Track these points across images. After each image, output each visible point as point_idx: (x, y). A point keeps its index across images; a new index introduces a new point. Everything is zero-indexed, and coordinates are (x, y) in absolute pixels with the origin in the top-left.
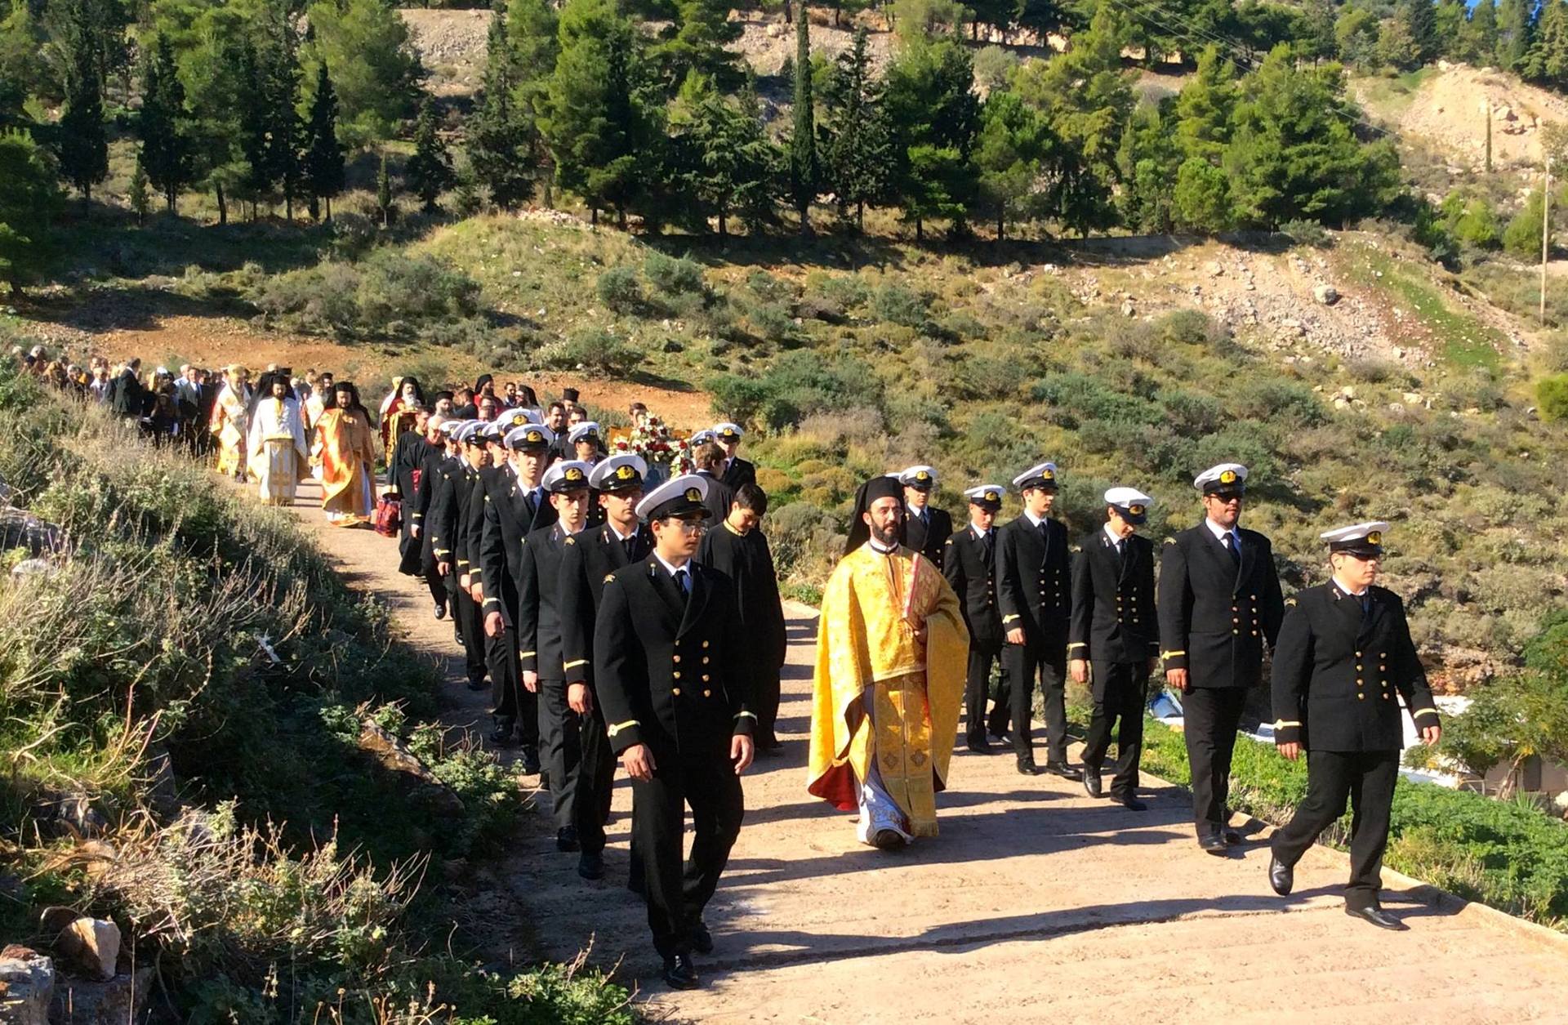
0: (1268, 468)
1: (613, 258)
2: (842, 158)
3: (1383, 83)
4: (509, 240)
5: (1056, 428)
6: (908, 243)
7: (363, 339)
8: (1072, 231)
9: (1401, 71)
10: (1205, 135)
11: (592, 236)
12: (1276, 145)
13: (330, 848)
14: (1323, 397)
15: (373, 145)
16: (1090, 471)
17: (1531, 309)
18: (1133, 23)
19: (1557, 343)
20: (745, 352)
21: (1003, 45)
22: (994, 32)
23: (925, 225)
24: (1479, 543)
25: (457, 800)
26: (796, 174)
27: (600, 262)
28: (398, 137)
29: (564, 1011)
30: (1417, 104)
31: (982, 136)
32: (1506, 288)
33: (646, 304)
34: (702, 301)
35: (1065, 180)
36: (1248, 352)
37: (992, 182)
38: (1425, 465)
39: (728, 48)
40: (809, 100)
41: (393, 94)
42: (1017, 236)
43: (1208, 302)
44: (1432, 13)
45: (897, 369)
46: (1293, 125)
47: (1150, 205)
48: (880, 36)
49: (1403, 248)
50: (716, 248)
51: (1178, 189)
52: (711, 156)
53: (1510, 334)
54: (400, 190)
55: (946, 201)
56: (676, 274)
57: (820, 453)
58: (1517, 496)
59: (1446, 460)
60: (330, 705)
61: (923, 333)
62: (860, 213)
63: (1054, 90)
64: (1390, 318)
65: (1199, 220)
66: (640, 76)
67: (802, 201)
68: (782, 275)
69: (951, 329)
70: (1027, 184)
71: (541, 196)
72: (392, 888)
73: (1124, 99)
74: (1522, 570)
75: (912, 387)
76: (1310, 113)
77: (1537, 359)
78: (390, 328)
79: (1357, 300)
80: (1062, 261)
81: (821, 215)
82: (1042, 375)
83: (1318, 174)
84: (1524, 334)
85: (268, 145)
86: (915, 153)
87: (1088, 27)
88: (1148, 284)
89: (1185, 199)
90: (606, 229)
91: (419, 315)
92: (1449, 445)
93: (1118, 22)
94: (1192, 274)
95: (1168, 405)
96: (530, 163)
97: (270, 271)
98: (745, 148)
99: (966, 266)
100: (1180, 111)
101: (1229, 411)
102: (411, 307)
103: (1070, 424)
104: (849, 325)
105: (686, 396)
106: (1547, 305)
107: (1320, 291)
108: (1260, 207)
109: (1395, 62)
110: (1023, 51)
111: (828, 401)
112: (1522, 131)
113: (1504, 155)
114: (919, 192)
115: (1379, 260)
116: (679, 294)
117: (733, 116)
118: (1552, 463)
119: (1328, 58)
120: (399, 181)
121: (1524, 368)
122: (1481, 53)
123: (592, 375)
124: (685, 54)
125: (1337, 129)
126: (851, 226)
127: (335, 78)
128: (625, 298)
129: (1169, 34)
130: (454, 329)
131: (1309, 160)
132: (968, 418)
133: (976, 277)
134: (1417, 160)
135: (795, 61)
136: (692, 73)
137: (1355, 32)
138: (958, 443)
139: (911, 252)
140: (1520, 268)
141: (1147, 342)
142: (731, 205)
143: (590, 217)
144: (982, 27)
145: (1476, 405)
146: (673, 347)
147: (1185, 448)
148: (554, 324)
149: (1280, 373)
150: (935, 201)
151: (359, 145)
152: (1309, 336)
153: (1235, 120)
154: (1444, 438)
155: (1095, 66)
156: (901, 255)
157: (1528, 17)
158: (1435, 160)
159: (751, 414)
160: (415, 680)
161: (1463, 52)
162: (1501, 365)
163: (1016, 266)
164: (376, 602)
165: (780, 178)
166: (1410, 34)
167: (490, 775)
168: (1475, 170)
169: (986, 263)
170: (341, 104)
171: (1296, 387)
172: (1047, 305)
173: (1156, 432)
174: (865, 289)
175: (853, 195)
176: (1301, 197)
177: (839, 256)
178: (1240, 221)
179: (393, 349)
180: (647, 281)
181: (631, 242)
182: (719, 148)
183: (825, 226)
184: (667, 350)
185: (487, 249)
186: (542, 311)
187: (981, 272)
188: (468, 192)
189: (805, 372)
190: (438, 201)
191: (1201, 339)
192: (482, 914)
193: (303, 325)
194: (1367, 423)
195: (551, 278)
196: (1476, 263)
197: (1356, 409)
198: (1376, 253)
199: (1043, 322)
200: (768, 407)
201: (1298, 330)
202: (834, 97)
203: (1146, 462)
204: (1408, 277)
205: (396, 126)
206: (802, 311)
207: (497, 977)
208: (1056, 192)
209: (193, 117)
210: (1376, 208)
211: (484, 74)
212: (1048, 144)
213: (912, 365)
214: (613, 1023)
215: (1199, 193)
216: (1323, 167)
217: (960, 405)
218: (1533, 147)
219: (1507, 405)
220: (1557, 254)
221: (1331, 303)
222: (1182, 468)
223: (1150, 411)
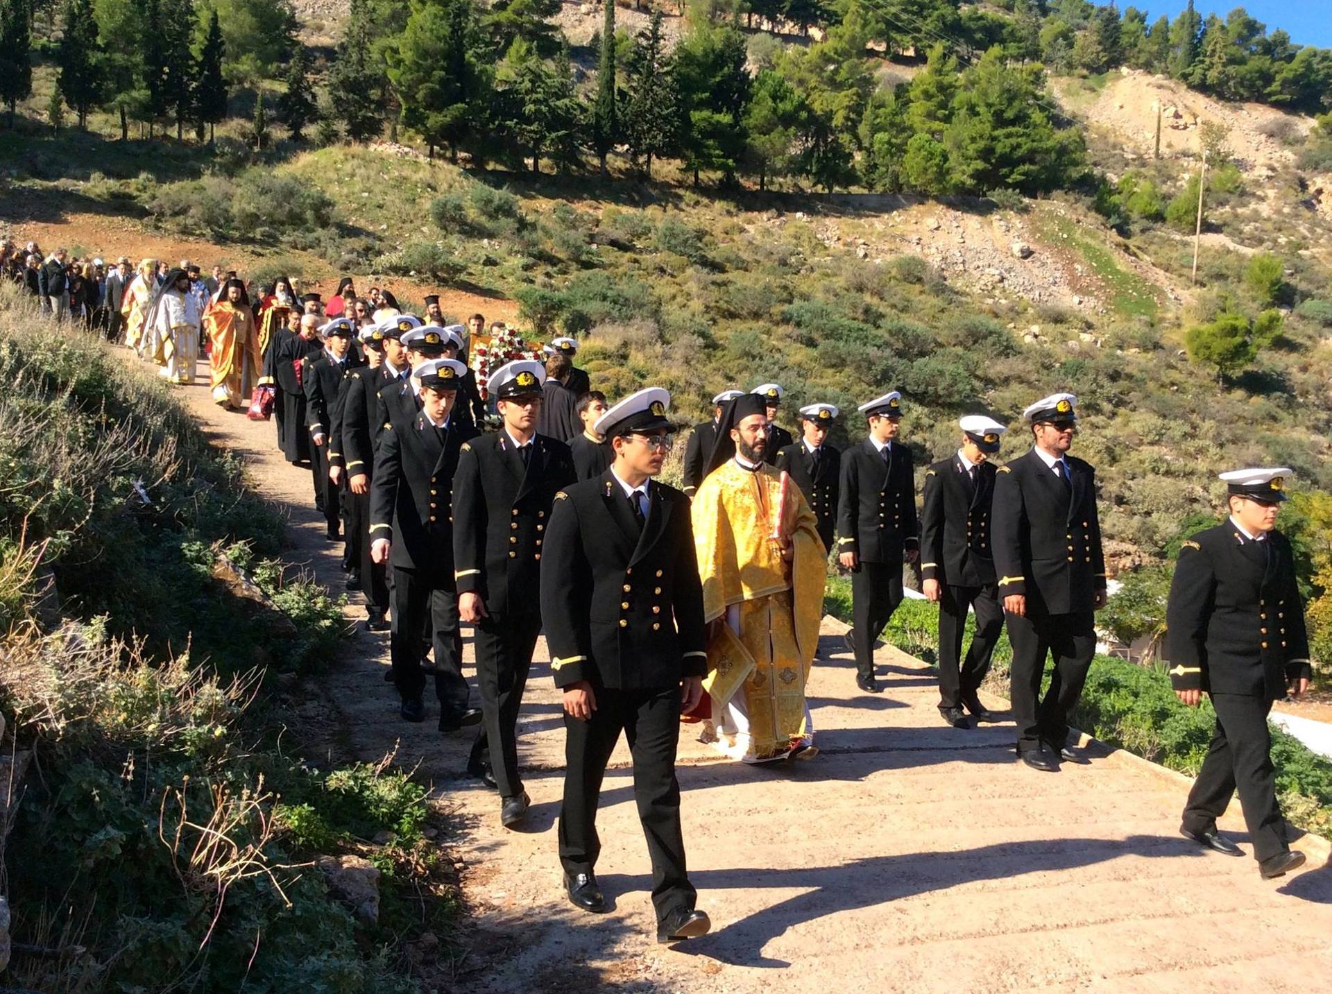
0: (968, 387)
1: (445, 186)
2: (637, 116)
3: (1077, 82)
4: (360, 167)
5: (799, 345)
6: (687, 188)
7: (234, 241)
8: (819, 187)
9: (1091, 73)
10: (931, 116)
11: (428, 167)
12: (987, 128)
13: (184, 659)
14: (1015, 333)
15: (252, 83)
16: (825, 382)
17: (1185, 271)
18: (877, 22)
19: (1205, 299)
20: (549, 269)
21: (771, 32)
22: (765, 22)
23: (701, 175)
24: (1134, 456)
25: (291, 625)
26: (598, 126)
27: (434, 189)
28: (273, 77)
29: (370, 803)
30: (1102, 101)
31: (750, 105)
32: (1166, 253)
33: (470, 226)
34: (517, 226)
35: (816, 145)
36: (957, 293)
37: (757, 143)
38: (1094, 392)
39: (548, 21)
40: (612, 67)
41: (271, 42)
42: (775, 188)
43: (926, 251)
44: (1118, 28)
45: (673, 290)
46: (1003, 112)
47: (884, 169)
48: (672, 19)
49: (1085, 216)
50: (530, 183)
51: (906, 157)
52: (530, 108)
53: (1168, 290)
54: (272, 120)
55: (718, 157)
56: (496, 202)
57: (606, 356)
58: (1166, 421)
59: (1111, 389)
60: (191, 541)
61: (695, 262)
62: (648, 162)
63: (811, 71)
64: (1072, 272)
65: (923, 184)
66: (475, 39)
67: (603, 148)
68: (582, 208)
69: (718, 260)
70: (786, 146)
71: (388, 132)
72: (233, 694)
73: (867, 83)
74: (1167, 482)
75: (684, 306)
76: (1016, 103)
77: (1189, 312)
78: (258, 233)
79: (1046, 256)
80: (811, 211)
81: (617, 161)
82: (790, 302)
83: (1019, 153)
84: (1179, 291)
85: (165, 77)
86: (696, 116)
87: (841, 23)
88: (879, 233)
89: (912, 167)
90: (440, 163)
91: (282, 223)
92: (1114, 377)
93: (865, 20)
94: (915, 227)
95: (890, 332)
96: (381, 105)
97: (161, 181)
98: (558, 103)
99: (733, 210)
100: (912, 95)
101: (939, 340)
102: (276, 217)
103: (811, 343)
104: (635, 253)
105: (499, 302)
106: (1198, 268)
107: (1017, 248)
108: (972, 176)
109: (1085, 66)
110: (788, 38)
111: (615, 313)
112: (1186, 128)
113: (1169, 146)
114: (697, 147)
115: (1066, 225)
116: (497, 218)
117: (549, 76)
118: (1196, 396)
119: (1033, 59)
120: (273, 113)
121: (1177, 318)
122: (1156, 63)
123: (422, 281)
124: (513, 24)
125: (1037, 117)
126: (641, 172)
127: (224, 26)
128: (453, 219)
129: (906, 32)
130: (311, 237)
131: (1014, 141)
132: (729, 333)
133: (741, 219)
134: (1101, 146)
135: (602, 35)
136: (518, 38)
137: (1056, 40)
138: (719, 353)
139: (689, 196)
140: (1178, 237)
141: (876, 280)
142: (544, 149)
143: (428, 152)
144: (755, 17)
145: (1137, 346)
146: (490, 262)
147: (901, 368)
148: (393, 238)
149: (981, 311)
150: (710, 156)
151: (241, 82)
152: (1006, 282)
153: (956, 105)
154: (1111, 371)
155: (845, 54)
156: (680, 198)
157: (1195, 36)
158: (1114, 147)
159: (551, 320)
160: (262, 524)
161: (1141, 61)
162: (1160, 315)
163: (773, 212)
164: (234, 458)
165: (585, 129)
166: (1100, 43)
167: (320, 605)
168: (1146, 156)
169: (749, 209)
170: (228, 47)
171: (993, 324)
172: (796, 246)
173: (879, 353)
174: (650, 224)
175: (644, 147)
176: (1005, 171)
177: (630, 195)
178: (956, 186)
179: (259, 250)
180: (471, 207)
181: (460, 174)
182: (535, 102)
183: (620, 171)
184: (485, 264)
185: (341, 173)
186: (384, 226)
187: (744, 215)
188: (328, 125)
189: (598, 289)
190: (303, 131)
191: (920, 280)
192: (306, 719)
193: (186, 226)
194: (1049, 355)
195: (393, 199)
196: (1143, 231)
197: (1041, 344)
198: (1064, 219)
199: (793, 259)
200: (565, 315)
201: (997, 278)
202: (632, 67)
203: (870, 378)
204: (1088, 240)
205: (272, 68)
206: (597, 239)
207: (316, 772)
208: (808, 154)
209: (104, 51)
210: (1064, 182)
211: (346, 30)
212: (804, 115)
213: (685, 288)
214: (411, 814)
215: (923, 163)
216: (1024, 147)
217: (722, 322)
218: (1193, 141)
219: (1162, 347)
220: (1208, 228)
221: (1025, 257)
222: (900, 384)
223: (876, 336)
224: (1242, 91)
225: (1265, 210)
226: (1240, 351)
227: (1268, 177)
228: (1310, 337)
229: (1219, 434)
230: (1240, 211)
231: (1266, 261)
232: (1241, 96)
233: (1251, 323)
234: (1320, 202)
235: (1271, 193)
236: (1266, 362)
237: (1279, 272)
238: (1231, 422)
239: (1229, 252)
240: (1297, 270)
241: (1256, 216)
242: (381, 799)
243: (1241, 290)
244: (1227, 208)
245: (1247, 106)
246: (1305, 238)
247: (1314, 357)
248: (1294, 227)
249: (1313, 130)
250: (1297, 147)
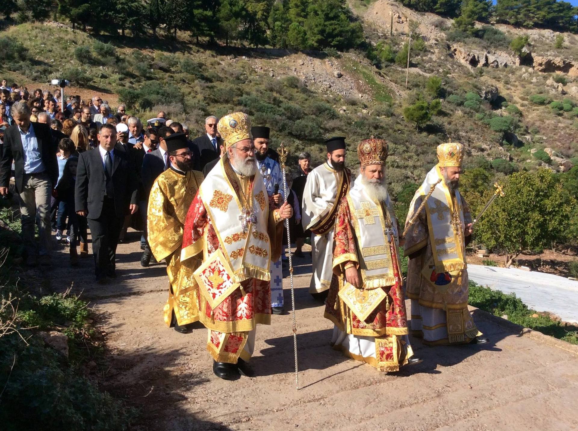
0: (318, 132)
1: (80, 42)
2: (169, 11)
3: (359, 2)
4: (39, 33)
6: (193, 44)
8: (252, 45)
10: (298, 15)
11: (72, 33)
12: (322, 20)
14: (336, 109)
17: (403, 83)
19: (411, 95)
20: (132, 80)
23: (199, 38)
25: (19, 237)
26: (151, 15)
27: (76, 43)
29: (61, 310)
30: (369, 10)
31: (220, 8)
32: (395, 76)
33: (94, 60)
34: (115, 60)
35: (250, 26)
36: (312, 92)
37: (224, 25)
38: (368, 134)
42: (233, 45)
43: (299, 74)
45: (189, 90)
46: (328, 14)
47: (279, 38)
49: (363, 60)
50: (122, 41)
51: (289, 33)
52: (120, 6)
53: (396, 92)
55: (207, 31)
56: (105, 49)
58: (396, 146)
59: (375, 132)
61: (199, 78)
62: (175, 32)
64: (358, 84)
65: (296, 45)
67: (154, 26)
68: (146, 52)
69: (209, 77)
70: (237, 26)
71: (53, 17)
74: (398, 170)
75: (195, 97)
76: (334, 10)
77: (404, 100)
79: (348, 77)
80: (249, 56)
81: (161, 32)
82: (242, 96)
83: (336, 32)
84: (401, 92)
86: (196, 12)
88: (279, 66)
89: (291, 37)
90: (78, 31)
92: (376, 127)
94: (294, 64)
95: (285, 109)
96: (48, 4)
98: (132, 4)
99: (214, 54)
100: (290, 6)
101: (306, 112)
104: (171, 73)
105: (109, 95)
106: (408, 82)
107: (336, 73)
111: (163, 100)
112: (403, 22)
113: (396, 30)
114: (198, 26)
115: (355, 64)
116: (106, 57)
118: (408, 135)
121: (400, 103)
123: (72, 85)
125: (343, 16)
126: (172, 37)
128: (85, 57)
130: (17, 65)
131: (333, 27)
132: (215, 109)
133: (218, 59)
134: (369, 30)
139: (194, 48)
140: (400, 69)
141: (278, 86)
142: (127, 25)
143: (72, 26)
145: (385, 115)
146: (103, 77)
147: (290, 124)
148: (57, 66)
149: (322, 100)
150: (203, 30)
152: (332, 88)
153: (309, 10)
154: (375, 125)
156: (191, 48)
158: (374, 30)
159: (134, 103)
162: (393, 102)
163: (232, 56)
165: (145, 16)
168: (387, 35)
169: (222, 54)
171: (327, 105)
172: (243, 71)
173: (281, 118)
174: (177, 60)
175: (173, 25)
176: (330, 40)
177: (168, 47)
178: (310, 46)
180: (94, 51)
181: (88, 36)
182: (122, 4)
183: (163, 36)
184: (101, 78)
185: (31, 36)
186: (53, 60)
187: (220, 57)
188: (23, 13)
189: (154, 89)
190: (11, 16)
191: (296, 87)
194: (350, 119)
195: (57, 48)
196: (386, 66)
197: (347, 114)
198: (354, 61)
199: (242, 77)
200: (140, 101)
201: (328, 86)
203: (277, 128)
204: (364, 70)
206: (154, 67)
207: (35, 298)
208: (246, 31)
210: (354, 45)
212: (244, 13)
213: (195, 89)
214: (80, 314)
215: (296, 35)
216: (338, 30)
217: (212, 104)
218: (406, 29)
219: (394, 115)
220: (412, 65)
221: (339, 77)
222: (289, 131)
223: (279, 111)
224: (425, 7)
225: (434, 58)
226: (425, 117)
227: (435, 44)
228: (452, 110)
229: (417, 150)
230: (424, 58)
231: (435, 79)
232: (425, 10)
233: (429, 105)
234: (455, 54)
235: (436, 51)
236: (435, 121)
237: (440, 83)
238: (422, 146)
239: (420, 75)
240: (447, 83)
241: (430, 61)
242: (66, 308)
243: (425, 91)
244: (419, 57)
245: (427, 14)
246: (449, 69)
247: (453, 118)
248: (445, 65)
249: (453, 24)
250: (447, 31)
